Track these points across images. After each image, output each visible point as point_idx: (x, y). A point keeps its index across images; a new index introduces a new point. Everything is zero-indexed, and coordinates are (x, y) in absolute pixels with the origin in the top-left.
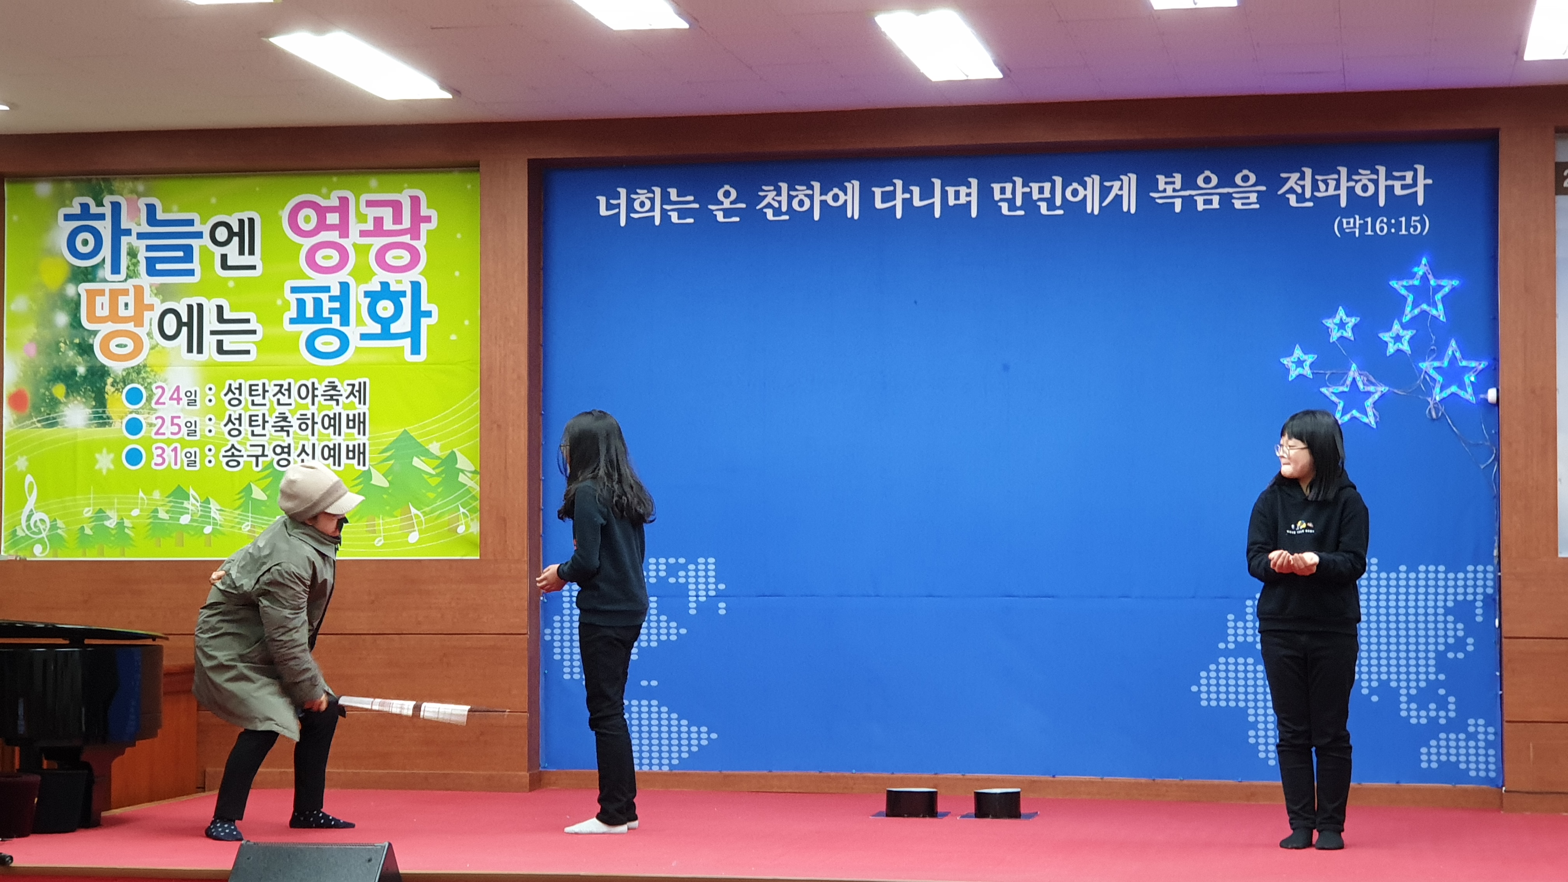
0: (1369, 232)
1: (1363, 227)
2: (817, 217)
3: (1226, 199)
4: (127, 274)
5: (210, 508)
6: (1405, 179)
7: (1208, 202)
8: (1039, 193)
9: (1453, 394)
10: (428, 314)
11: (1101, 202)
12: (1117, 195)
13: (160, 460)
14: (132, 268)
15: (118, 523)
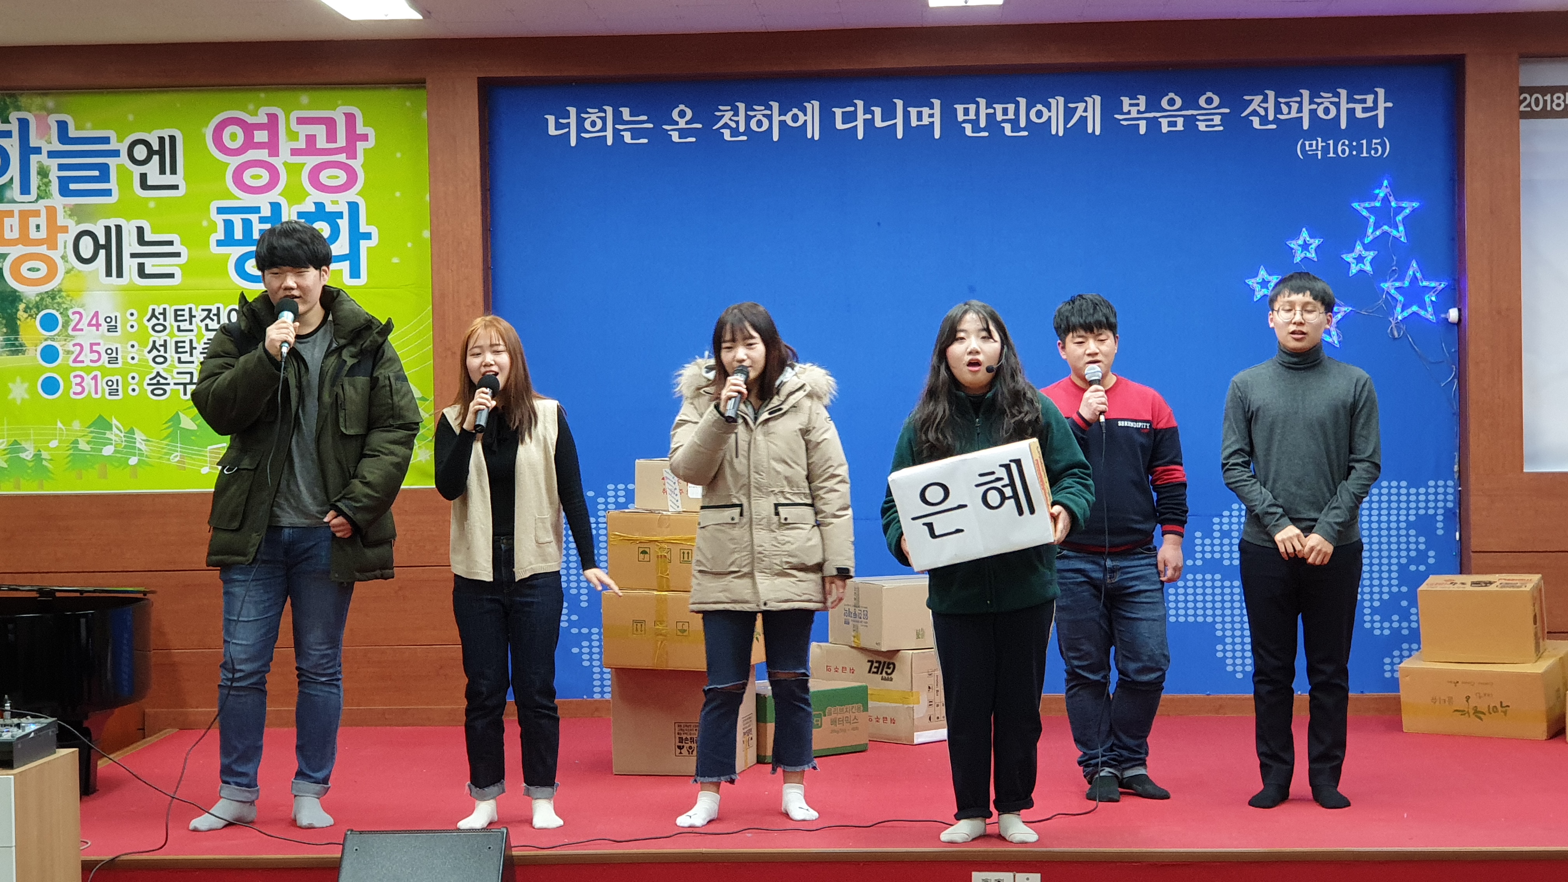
0: (1331, 155)
1: (1325, 150)
2: (776, 137)
3: (1190, 122)
4: (38, 195)
5: (135, 439)
6: (1365, 103)
7: (1172, 124)
8: (1003, 115)
9: (1414, 313)
10: (368, 236)
11: (1066, 123)
12: (1081, 116)
13: (79, 389)
14: (42, 188)
15: (35, 455)
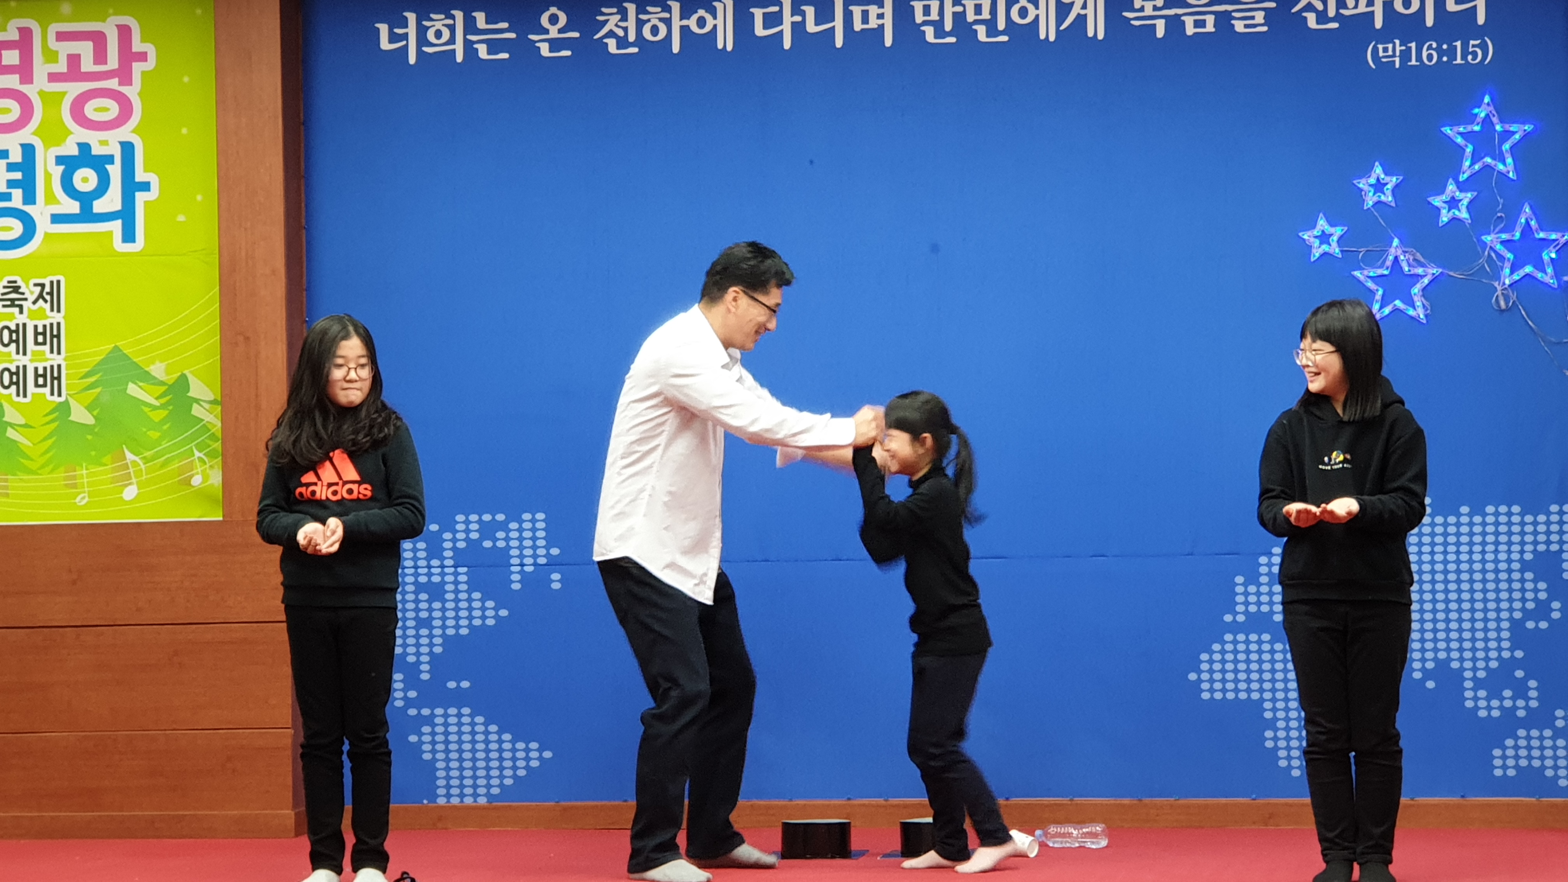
0: (1414, 62)
1: (1405, 55)
2: (676, 48)
3: (1224, 20)
8: (976, 14)
9: (1527, 275)
10: (146, 186)
11: (1058, 25)
12: (1079, 15)
